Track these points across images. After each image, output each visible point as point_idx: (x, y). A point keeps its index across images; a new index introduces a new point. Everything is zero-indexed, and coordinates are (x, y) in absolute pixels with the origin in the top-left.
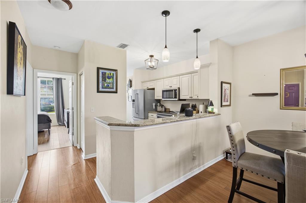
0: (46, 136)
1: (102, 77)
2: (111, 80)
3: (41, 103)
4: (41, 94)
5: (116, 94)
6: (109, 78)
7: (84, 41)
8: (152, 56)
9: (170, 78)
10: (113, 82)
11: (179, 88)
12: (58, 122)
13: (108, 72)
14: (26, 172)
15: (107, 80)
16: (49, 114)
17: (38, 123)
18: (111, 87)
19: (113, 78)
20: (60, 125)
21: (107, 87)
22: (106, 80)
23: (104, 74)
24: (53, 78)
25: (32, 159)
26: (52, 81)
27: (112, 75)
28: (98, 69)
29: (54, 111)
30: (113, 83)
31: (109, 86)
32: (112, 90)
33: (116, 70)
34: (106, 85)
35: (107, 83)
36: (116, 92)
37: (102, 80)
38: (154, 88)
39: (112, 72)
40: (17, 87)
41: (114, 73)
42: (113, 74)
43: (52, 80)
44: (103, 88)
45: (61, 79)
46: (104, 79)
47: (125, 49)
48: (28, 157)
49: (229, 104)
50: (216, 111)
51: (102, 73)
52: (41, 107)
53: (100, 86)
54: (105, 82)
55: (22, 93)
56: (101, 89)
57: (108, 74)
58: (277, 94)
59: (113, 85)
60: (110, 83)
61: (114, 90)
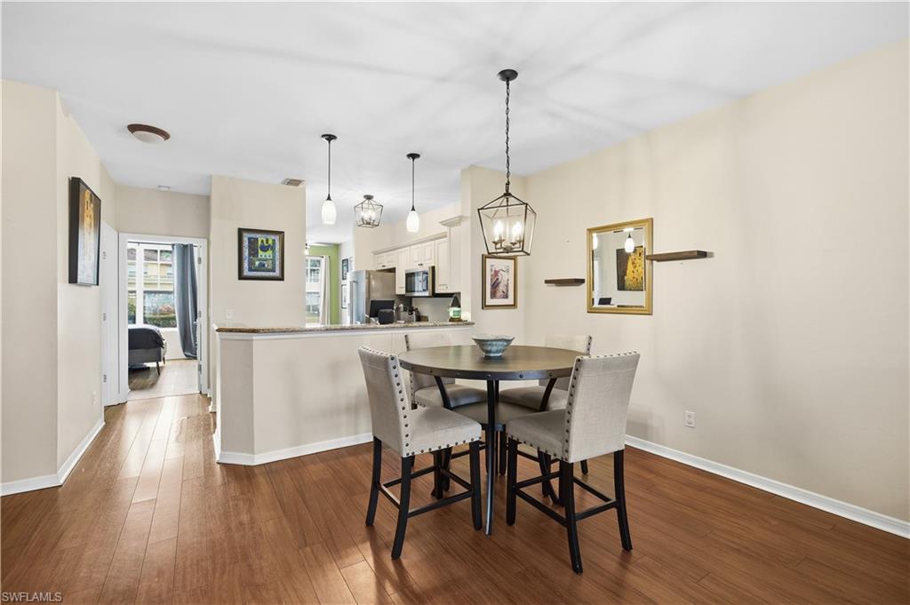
0: (152, 377)
1: (250, 247)
2: (269, 253)
3: (147, 305)
4: (145, 284)
5: (282, 282)
6: (264, 249)
7: (210, 177)
8: (369, 198)
9: (419, 245)
10: (274, 257)
11: (433, 268)
12: (184, 351)
13: (261, 238)
14: (101, 424)
15: (260, 253)
16: (163, 331)
17: (130, 348)
18: (270, 267)
19: (273, 248)
20: (189, 358)
21: (262, 267)
22: (257, 253)
23: (253, 242)
24: (173, 245)
25: (114, 413)
26: (170, 252)
27: (270, 242)
28: (241, 231)
29: (175, 326)
30: (273, 260)
31: (264, 265)
32: (271, 274)
33: (281, 233)
34: (257, 263)
35: (260, 260)
36: (281, 278)
37: (250, 254)
38: (395, 269)
39: (271, 238)
40: (83, 272)
41: (277, 238)
42: (274, 240)
43: (170, 248)
44: (250, 270)
45: (191, 245)
46: (253, 252)
47: (301, 186)
48: (107, 408)
49: (512, 303)
50: (466, 315)
51: (249, 239)
52: (144, 314)
53: (246, 265)
54: (255, 259)
55: (92, 280)
56: (246, 273)
57: (262, 241)
58: (582, 281)
59: (274, 264)
60: (266, 260)
61: (277, 273)
